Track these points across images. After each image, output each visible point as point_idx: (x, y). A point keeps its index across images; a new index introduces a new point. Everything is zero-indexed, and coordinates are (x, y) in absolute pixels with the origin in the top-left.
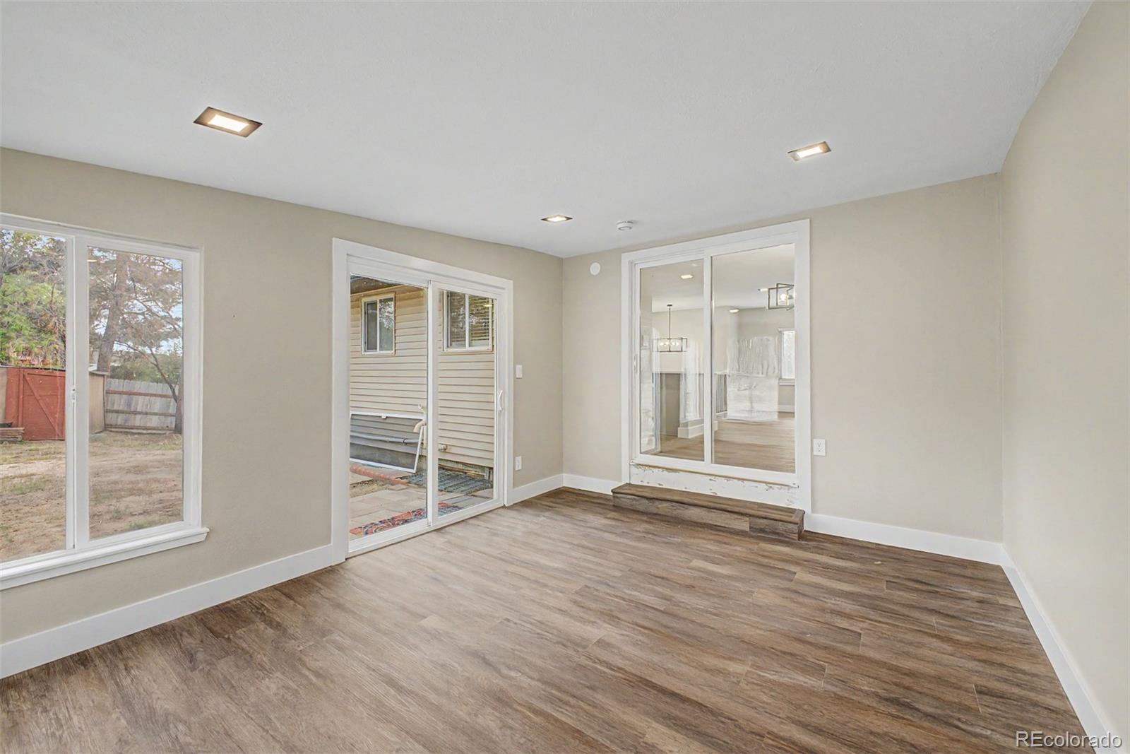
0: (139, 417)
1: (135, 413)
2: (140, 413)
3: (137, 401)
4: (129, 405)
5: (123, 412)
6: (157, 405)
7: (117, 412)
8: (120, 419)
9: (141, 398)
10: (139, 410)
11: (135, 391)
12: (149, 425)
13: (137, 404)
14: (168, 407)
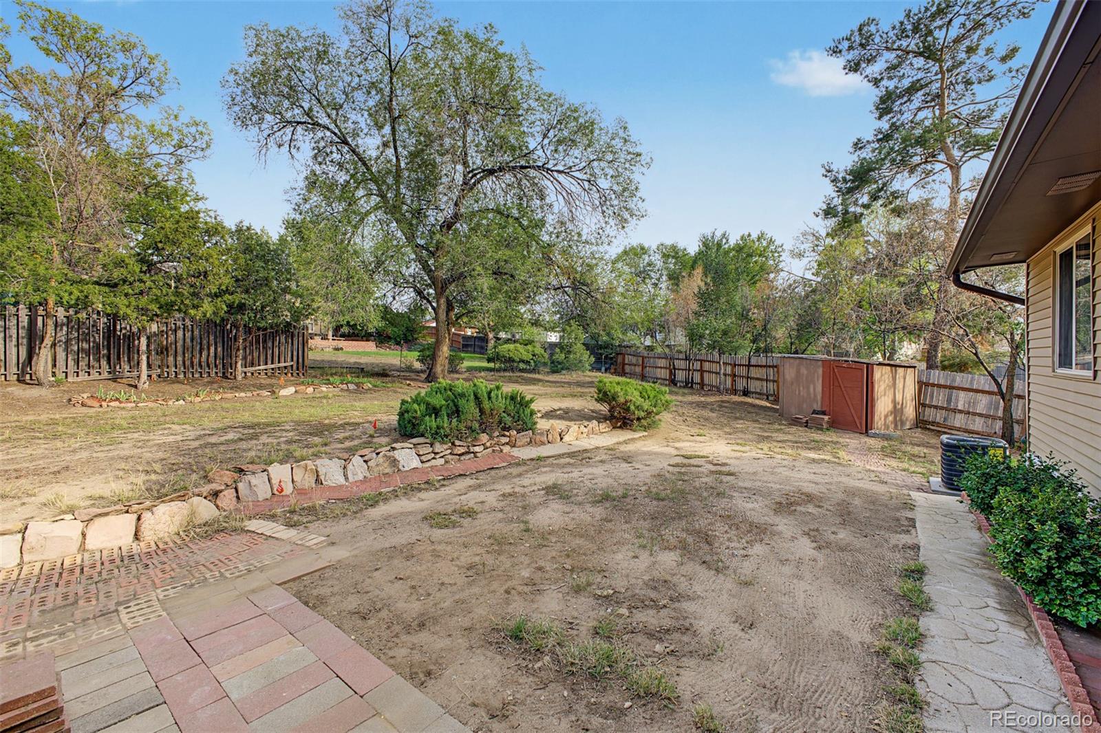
0: (958, 416)
1: (955, 411)
2: (961, 412)
3: (957, 397)
4: (949, 401)
5: (942, 408)
6: (982, 403)
7: (936, 407)
8: (939, 416)
9: (962, 394)
10: (960, 407)
11: (956, 385)
12: (971, 427)
13: (957, 400)
14: (997, 409)
